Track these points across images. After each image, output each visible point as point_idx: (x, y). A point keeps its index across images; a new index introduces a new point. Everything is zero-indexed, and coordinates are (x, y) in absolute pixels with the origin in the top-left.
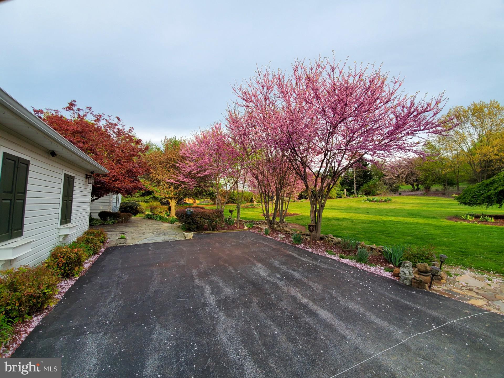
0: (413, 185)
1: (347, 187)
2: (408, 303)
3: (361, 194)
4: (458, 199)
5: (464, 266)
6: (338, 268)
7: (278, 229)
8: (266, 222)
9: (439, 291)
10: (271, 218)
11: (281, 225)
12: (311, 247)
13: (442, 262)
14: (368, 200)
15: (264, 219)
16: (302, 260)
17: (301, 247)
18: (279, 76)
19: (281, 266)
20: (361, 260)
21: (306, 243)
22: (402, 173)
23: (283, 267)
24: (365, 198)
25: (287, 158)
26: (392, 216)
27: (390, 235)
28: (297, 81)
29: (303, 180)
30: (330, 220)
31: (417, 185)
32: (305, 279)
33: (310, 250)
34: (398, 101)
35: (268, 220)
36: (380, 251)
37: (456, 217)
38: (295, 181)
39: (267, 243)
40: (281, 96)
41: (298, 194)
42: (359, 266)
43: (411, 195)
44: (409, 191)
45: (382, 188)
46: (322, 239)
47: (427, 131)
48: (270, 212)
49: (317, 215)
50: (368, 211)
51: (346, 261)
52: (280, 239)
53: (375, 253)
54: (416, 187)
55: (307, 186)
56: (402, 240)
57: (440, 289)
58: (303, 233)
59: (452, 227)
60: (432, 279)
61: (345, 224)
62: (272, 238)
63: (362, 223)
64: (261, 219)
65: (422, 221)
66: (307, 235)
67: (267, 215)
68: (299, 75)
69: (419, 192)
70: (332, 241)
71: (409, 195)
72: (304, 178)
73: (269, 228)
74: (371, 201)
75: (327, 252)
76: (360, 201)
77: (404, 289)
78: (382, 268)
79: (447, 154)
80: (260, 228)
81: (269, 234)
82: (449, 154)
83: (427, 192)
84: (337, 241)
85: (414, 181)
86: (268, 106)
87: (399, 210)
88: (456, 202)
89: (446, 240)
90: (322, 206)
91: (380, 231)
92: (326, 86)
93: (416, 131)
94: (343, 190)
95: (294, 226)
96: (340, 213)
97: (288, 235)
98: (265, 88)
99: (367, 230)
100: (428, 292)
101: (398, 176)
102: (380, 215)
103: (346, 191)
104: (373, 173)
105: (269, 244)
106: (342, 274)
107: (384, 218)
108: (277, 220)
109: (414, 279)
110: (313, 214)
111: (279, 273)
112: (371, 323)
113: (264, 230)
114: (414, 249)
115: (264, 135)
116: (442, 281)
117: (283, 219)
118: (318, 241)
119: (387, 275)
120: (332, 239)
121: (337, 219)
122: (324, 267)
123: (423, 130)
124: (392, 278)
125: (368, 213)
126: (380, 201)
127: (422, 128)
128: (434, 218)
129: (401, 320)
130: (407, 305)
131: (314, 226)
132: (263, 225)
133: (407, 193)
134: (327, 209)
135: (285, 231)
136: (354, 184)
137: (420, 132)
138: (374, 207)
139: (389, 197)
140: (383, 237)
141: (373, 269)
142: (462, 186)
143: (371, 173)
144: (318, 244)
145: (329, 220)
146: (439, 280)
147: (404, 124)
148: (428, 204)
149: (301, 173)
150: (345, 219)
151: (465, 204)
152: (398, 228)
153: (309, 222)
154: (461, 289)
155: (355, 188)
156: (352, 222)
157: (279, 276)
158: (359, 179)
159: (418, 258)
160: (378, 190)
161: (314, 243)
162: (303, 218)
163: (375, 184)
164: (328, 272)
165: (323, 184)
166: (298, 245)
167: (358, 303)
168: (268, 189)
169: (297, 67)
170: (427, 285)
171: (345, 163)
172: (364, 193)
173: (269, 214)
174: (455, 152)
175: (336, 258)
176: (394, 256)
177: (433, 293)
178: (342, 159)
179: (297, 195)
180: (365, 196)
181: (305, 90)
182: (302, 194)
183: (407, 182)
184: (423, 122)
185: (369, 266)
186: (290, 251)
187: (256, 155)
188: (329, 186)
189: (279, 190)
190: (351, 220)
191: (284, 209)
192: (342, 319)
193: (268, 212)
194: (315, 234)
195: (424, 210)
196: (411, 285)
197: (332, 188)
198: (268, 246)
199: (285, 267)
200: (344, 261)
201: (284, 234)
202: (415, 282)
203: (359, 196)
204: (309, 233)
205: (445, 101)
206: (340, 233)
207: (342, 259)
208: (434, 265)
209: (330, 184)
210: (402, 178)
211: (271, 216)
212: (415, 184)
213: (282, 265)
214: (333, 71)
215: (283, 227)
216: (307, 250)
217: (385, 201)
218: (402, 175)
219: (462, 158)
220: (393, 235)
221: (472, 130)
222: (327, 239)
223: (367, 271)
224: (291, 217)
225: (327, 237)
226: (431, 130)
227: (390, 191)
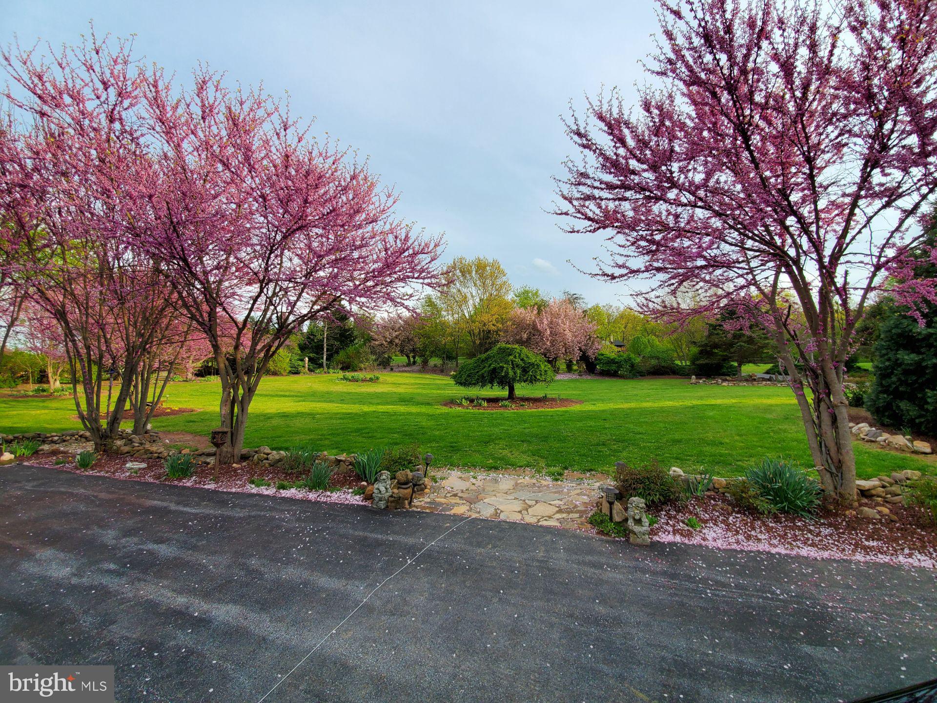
0: (408, 357)
1: (311, 355)
2: (380, 536)
3: (334, 368)
4: (454, 377)
5: (453, 465)
6: (272, 509)
7: (126, 449)
8: (88, 434)
9: (421, 507)
10: (104, 423)
11: (136, 438)
12: (216, 480)
13: (428, 464)
14: (345, 378)
15: (82, 426)
16: (188, 513)
17: (189, 484)
18: (156, 81)
19: (123, 541)
20: (316, 485)
21: (203, 472)
22: (396, 337)
23: (128, 542)
24: (341, 374)
25: (167, 276)
26: (378, 404)
27: (370, 435)
28: (204, 112)
29: (206, 332)
30: (269, 418)
31: (414, 357)
32: (188, 556)
33: (211, 486)
34: (391, 225)
35: (96, 430)
36: (351, 464)
37: (451, 402)
38: (187, 333)
39: (82, 491)
40: (158, 129)
41: (199, 364)
42: (312, 496)
43: (406, 371)
44: (404, 366)
45: (367, 360)
46: (244, 458)
47: (421, 281)
48: (103, 409)
49: (236, 410)
50: (342, 398)
51: (291, 493)
52: (128, 474)
53: (343, 467)
54: (412, 360)
55: (216, 347)
56: (386, 440)
57: (422, 503)
58: (200, 452)
59: (446, 416)
60: (414, 492)
61: (298, 423)
62: (102, 474)
63: (331, 418)
64: (71, 429)
65: (414, 409)
66: (209, 455)
67: (90, 417)
68: (211, 102)
69: (415, 368)
70: (267, 459)
71: (403, 371)
72: (210, 328)
73: (96, 449)
74: (350, 380)
75: (252, 482)
76: (331, 380)
77: (377, 517)
78: (350, 490)
79: (449, 318)
80: (63, 452)
81: (96, 465)
82: (451, 318)
83: (425, 368)
84: (277, 457)
85: (411, 351)
86: (118, 138)
87: (388, 394)
88: (452, 382)
89: (437, 433)
90: (249, 389)
91: (357, 430)
92: (271, 152)
93: (408, 277)
94: (302, 360)
95: (177, 437)
96: (292, 404)
97: (154, 460)
98: (112, 91)
99: (337, 430)
100: (408, 511)
101: (391, 342)
102: (362, 402)
103: (309, 360)
104: (355, 333)
105: (89, 492)
106: (278, 519)
107: (366, 409)
108: (126, 426)
109: (391, 496)
110: (227, 409)
111: (113, 559)
112: (319, 591)
113: (78, 457)
114: (396, 452)
115: (98, 207)
116: (426, 490)
117: (145, 424)
118: (234, 465)
119: (356, 500)
120: (268, 454)
121: (285, 416)
122: (241, 515)
123: (416, 278)
124: (363, 503)
125: (342, 401)
126: (364, 380)
127: (416, 275)
128: (428, 404)
129: (367, 566)
130: (376, 540)
131: (226, 433)
132: (74, 445)
133: (402, 369)
134: (261, 395)
135: (147, 451)
136: (323, 349)
137: (414, 280)
138: (354, 391)
139: (377, 374)
140: (361, 439)
141: (335, 497)
142: (461, 360)
143: (352, 333)
144: (235, 470)
145: (267, 417)
146: (422, 490)
147: (395, 264)
148: (424, 384)
149: (201, 316)
150: (300, 415)
151: (461, 384)
152: (382, 423)
153: (216, 425)
154: (445, 497)
155: (325, 357)
156: (314, 418)
157: (112, 566)
158: (332, 342)
159: (400, 463)
160: (362, 362)
161: (224, 470)
162: (204, 417)
163: (358, 352)
164: (249, 524)
165: (257, 344)
166: (180, 480)
167: (301, 564)
168: (99, 348)
169: (204, 82)
170: (406, 502)
171: (303, 308)
172: (340, 366)
173: (98, 415)
174: (456, 316)
175: (270, 491)
176: (370, 467)
177: (413, 511)
178: (298, 300)
179: (193, 366)
180: (341, 372)
181: (225, 140)
182: (210, 364)
183: (402, 352)
184: (419, 267)
185: (329, 493)
186: (154, 499)
187: (63, 253)
188: (268, 350)
189: (135, 352)
190: (312, 415)
191: (150, 399)
192: (264, 606)
193: (93, 408)
194: (230, 450)
195: (418, 394)
196: (387, 507)
197: (274, 353)
198: (87, 498)
199: (136, 539)
200: (285, 493)
201: (143, 461)
202: (392, 502)
203: (331, 371)
204: (214, 449)
205: (444, 246)
206: (286, 441)
207: (281, 491)
208: (418, 470)
209: (271, 347)
210: (396, 345)
211: (103, 418)
212: (411, 355)
213: (124, 536)
214: (285, 130)
215: (141, 444)
216: (206, 487)
217: (371, 380)
218: (397, 341)
219: (463, 325)
220: (375, 434)
221: (474, 291)
222: (256, 457)
223: (325, 503)
224: (173, 416)
225: (256, 452)
226: (426, 281)
227: (379, 365)
